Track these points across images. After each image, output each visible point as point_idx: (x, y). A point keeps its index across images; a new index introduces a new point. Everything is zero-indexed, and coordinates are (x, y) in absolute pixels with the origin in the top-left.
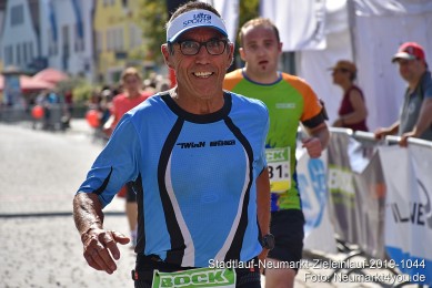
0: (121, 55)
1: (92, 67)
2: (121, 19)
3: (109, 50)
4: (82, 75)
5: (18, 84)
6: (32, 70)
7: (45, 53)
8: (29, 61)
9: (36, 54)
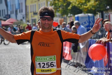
0: (35, 14)
1: (25, 18)
2: (35, 2)
3: (31, 12)
4: (22, 20)
5: (1, 23)
6: (5, 19)
7: (9, 13)
8: (4, 16)
9: (6, 14)
